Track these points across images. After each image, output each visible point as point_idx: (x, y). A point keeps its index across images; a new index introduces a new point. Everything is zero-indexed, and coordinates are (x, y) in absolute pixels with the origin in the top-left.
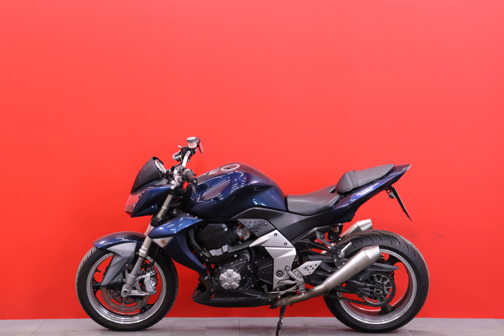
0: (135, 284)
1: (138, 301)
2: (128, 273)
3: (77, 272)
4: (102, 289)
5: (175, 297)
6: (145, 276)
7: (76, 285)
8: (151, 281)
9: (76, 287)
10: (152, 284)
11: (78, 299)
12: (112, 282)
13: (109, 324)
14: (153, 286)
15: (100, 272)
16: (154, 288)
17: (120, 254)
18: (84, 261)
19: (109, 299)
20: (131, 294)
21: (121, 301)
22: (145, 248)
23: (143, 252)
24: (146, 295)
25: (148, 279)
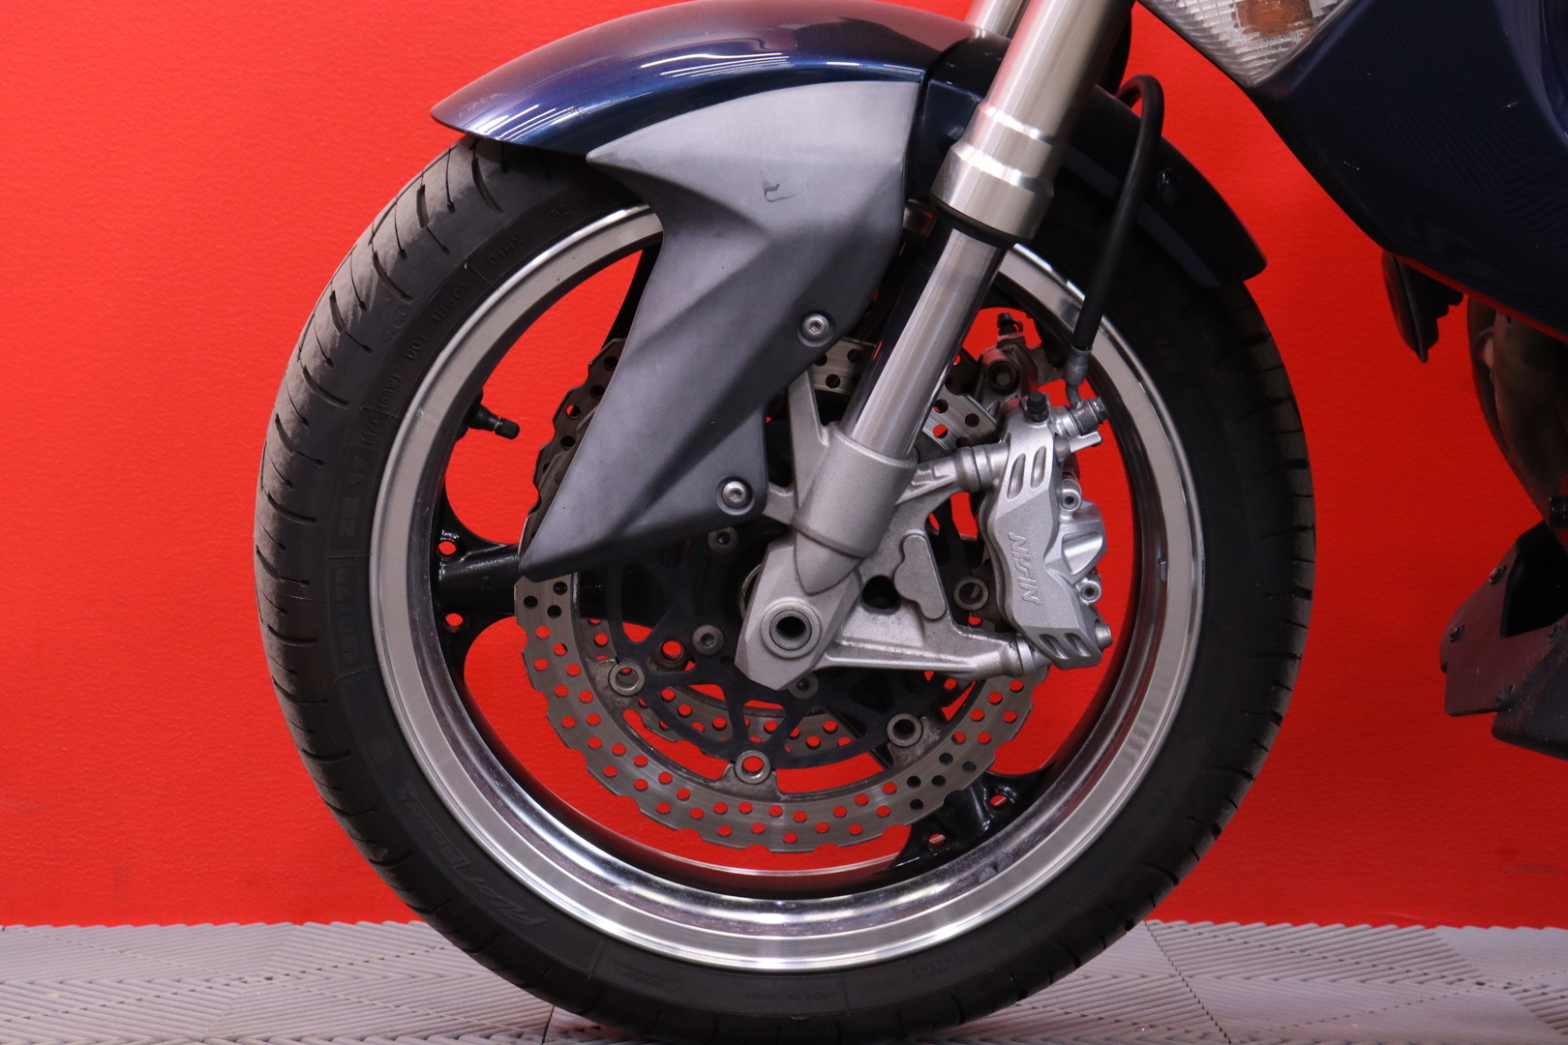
0: (890, 545)
1: (904, 729)
2: (825, 420)
3: (272, 428)
4: (531, 602)
5: (1286, 704)
6: (998, 458)
7: (258, 567)
8: (1065, 517)
9: (262, 582)
10: (1067, 542)
11: (286, 709)
12: (645, 521)
13: (609, 972)
14: (1078, 568)
15: (510, 431)
16: (1090, 591)
17: (743, 201)
18: (345, 301)
19: (603, 713)
20: (849, 651)
21: (729, 733)
22: (1019, 127)
23: (997, 170)
24: (1005, 671)
25: (1028, 493)
